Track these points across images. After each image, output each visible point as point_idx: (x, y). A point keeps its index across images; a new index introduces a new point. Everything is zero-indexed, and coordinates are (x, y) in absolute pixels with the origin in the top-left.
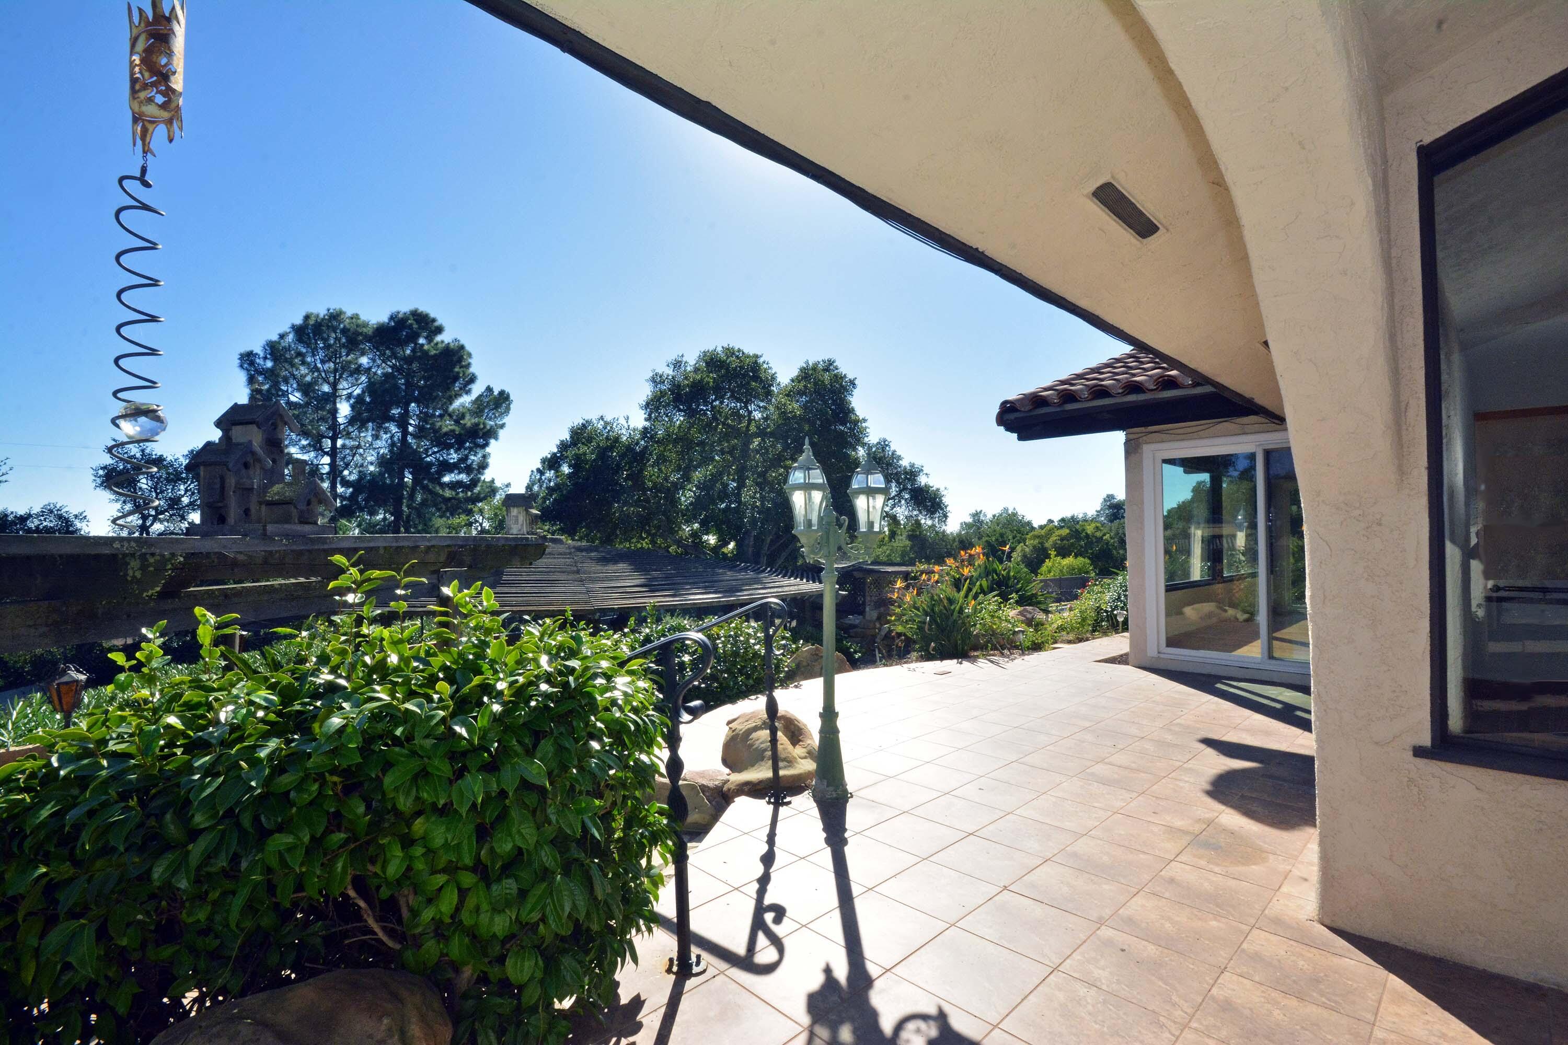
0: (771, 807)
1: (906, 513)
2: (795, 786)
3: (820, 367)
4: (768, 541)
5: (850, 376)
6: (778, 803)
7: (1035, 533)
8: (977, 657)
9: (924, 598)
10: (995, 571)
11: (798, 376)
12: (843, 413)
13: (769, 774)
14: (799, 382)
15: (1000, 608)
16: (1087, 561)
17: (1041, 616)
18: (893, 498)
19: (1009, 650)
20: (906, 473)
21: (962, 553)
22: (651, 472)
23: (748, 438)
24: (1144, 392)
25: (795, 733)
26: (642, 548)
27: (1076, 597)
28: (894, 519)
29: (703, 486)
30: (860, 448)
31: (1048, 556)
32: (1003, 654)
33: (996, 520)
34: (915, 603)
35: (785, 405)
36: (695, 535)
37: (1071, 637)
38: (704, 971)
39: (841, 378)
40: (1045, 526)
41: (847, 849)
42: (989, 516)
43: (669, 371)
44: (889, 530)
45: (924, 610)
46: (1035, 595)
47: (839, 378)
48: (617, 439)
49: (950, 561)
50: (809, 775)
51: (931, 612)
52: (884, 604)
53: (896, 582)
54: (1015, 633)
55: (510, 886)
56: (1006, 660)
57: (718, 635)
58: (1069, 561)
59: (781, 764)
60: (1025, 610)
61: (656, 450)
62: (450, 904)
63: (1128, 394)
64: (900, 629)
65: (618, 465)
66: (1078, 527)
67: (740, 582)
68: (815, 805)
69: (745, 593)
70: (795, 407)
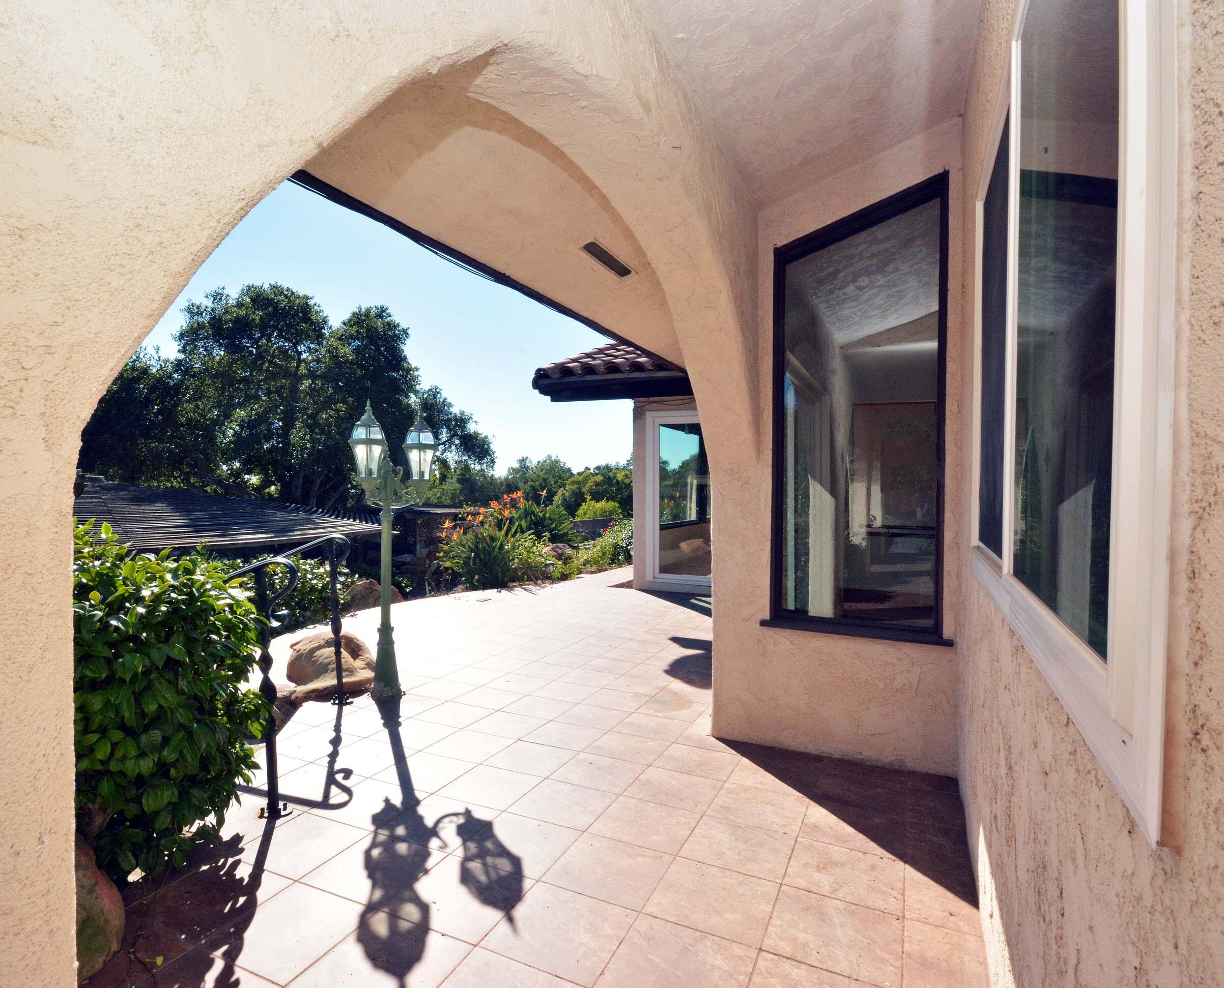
0: (336, 707)
1: (456, 458)
2: (357, 690)
3: (373, 313)
4: (319, 482)
5: (403, 325)
6: (341, 704)
7: (574, 479)
8: (515, 586)
9: (470, 535)
10: (533, 513)
11: (350, 320)
12: (397, 360)
13: (334, 682)
14: (351, 326)
15: (534, 545)
16: (617, 505)
17: (569, 551)
18: (444, 443)
19: (542, 580)
20: (456, 420)
21: (505, 496)
22: (187, 409)
23: (299, 379)
24: (644, 371)
25: (356, 650)
26: (172, 486)
27: (600, 535)
28: (444, 463)
29: (248, 424)
30: (412, 395)
31: (584, 501)
32: (536, 584)
33: (541, 466)
34: (461, 540)
35: (337, 348)
36: (237, 474)
37: (594, 568)
38: (291, 813)
39: (394, 326)
40: (583, 472)
41: (401, 730)
42: (535, 463)
43: (208, 303)
44: (440, 474)
45: (469, 546)
46: (566, 534)
47: (392, 326)
48: (145, 371)
49: (494, 504)
50: (369, 681)
51: (475, 549)
52: (434, 543)
53: (445, 523)
54: (547, 565)
55: (156, 735)
56: (538, 588)
57: (274, 572)
58: (602, 505)
59: (344, 674)
60: (557, 547)
61: (192, 383)
62: (105, 753)
63: (633, 371)
64: (448, 564)
65: (147, 398)
66: (611, 474)
67: (292, 523)
68: (374, 702)
69: (298, 533)
70: (346, 351)
